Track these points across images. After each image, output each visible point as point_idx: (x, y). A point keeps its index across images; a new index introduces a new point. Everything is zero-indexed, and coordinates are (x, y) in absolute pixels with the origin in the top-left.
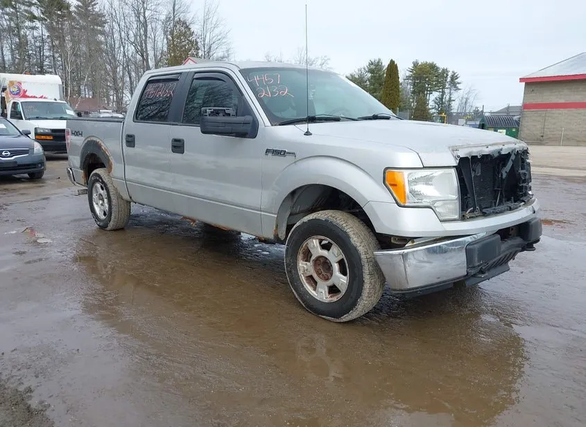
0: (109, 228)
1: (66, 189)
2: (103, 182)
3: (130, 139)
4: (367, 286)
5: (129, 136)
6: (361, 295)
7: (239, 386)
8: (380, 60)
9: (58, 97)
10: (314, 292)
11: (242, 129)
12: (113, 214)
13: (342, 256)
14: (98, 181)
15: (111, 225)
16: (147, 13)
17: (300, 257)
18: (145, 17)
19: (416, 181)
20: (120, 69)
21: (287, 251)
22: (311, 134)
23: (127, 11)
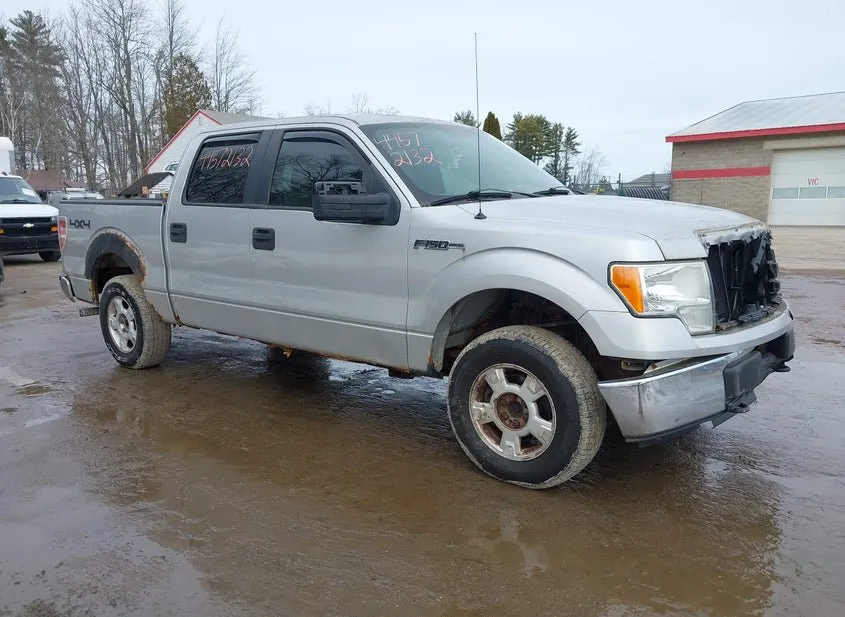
0: (138, 365)
1: (43, 309)
2: (127, 296)
3: (179, 230)
4: (585, 434)
5: (175, 226)
6: (577, 448)
7: (434, 594)
8: (469, 113)
9: (8, 170)
10: (498, 447)
11: (375, 212)
12: (146, 344)
13: (544, 392)
14: (119, 295)
15: (142, 361)
16: (131, 46)
17: (473, 395)
18: (126, 51)
19: (651, 281)
20: (89, 128)
21: (452, 388)
22: (485, 217)
23: (100, 43)
